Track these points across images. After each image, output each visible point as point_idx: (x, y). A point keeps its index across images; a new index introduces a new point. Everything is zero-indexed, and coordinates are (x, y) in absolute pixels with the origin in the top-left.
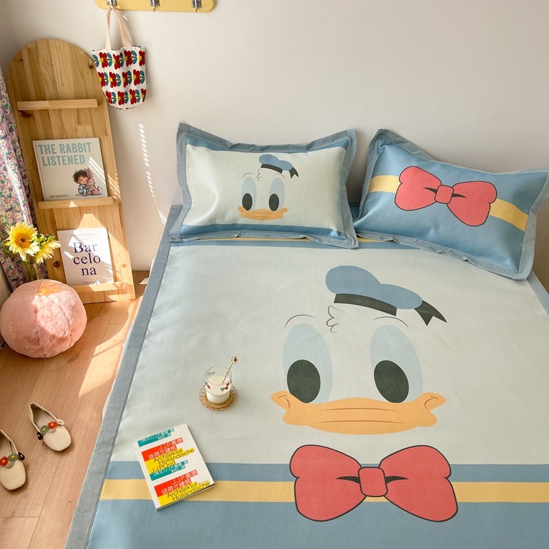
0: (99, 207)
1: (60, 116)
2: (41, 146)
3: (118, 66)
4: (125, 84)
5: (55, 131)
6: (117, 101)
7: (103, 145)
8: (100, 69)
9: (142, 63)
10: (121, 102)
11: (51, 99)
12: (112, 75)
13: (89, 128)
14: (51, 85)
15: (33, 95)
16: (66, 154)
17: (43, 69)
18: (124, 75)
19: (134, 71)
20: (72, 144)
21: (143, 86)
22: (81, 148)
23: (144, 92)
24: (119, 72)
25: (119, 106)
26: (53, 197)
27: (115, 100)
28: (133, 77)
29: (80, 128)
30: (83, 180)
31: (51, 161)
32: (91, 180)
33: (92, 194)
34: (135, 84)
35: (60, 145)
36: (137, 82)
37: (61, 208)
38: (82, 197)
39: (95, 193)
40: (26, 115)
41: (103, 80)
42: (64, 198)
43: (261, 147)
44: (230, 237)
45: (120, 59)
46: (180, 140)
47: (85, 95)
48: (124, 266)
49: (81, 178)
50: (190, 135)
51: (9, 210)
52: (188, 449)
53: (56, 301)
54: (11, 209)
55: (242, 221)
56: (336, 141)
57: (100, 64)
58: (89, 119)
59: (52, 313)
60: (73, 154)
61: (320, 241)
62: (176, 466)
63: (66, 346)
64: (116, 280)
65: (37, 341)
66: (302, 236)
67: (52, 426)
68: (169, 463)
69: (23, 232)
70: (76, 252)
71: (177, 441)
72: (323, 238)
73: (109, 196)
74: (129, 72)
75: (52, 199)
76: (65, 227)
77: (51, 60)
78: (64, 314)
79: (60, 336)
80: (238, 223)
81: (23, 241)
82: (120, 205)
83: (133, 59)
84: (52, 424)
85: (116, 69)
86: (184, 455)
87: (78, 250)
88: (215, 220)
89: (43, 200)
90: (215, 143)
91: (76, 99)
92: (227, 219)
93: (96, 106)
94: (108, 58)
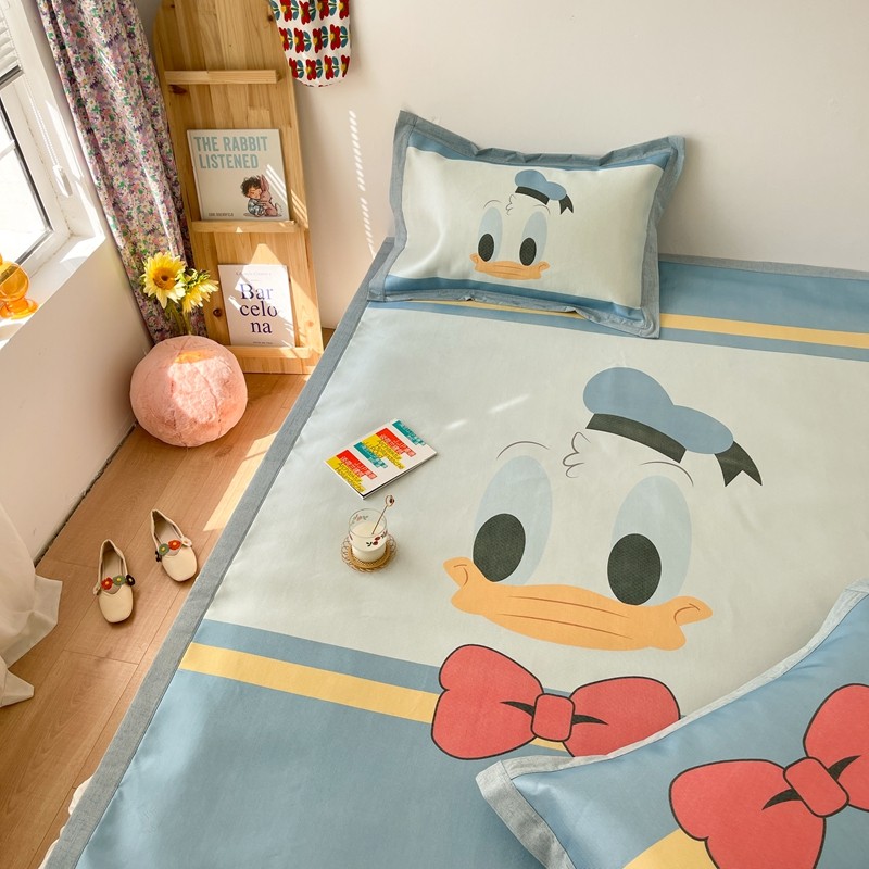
0: (277, 234)
1: (226, 94)
2: (198, 139)
3: (307, 18)
4: (318, 48)
5: (219, 118)
6: (306, 74)
7: (285, 142)
8: (281, 23)
9: (344, 13)
10: (313, 75)
11: (214, 68)
12: (299, 34)
13: (265, 115)
14: (213, 46)
15: (188, 61)
16: (232, 153)
17: (203, 21)
18: (317, 33)
19: (332, 26)
20: (241, 138)
21: (345, 51)
22: (252, 144)
23: (345, 60)
24: (308, 28)
25: (308, 82)
26: (213, 215)
27: (302, 73)
28: (330, 36)
29: (253, 113)
30: (255, 192)
31: (211, 162)
32: (265, 194)
33: (267, 215)
34: (333, 49)
35: (225, 138)
36: (336, 44)
37: (223, 234)
38: (253, 218)
39: (272, 213)
40: (179, 90)
41: (286, 39)
42: (227, 217)
43: (525, 157)
44: (457, 300)
45: (310, 8)
46: (399, 138)
47: (261, 62)
48: (311, 324)
49: (253, 189)
50: (416, 131)
51: (150, 232)
53: (202, 370)
54: (153, 231)
55: (476, 277)
56: (650, 153)
57: (282, 15)
58: (266, 101)
59: (194, 387)
60: (242, 153)
61: (599, 319)
63: (214, 435)
64: (298, 344)
65: (173, 424)
66: (569, 309)
67: (175, 546)
69: (166, 266)
70: (244, 297)
72: (604, 315)
73: (291, 219)
74: (324, 28)
75: (212, 219)
76: (230, 261)
77: (214, 6)
78: (211, 390)
79: (204, 420)
80: (471, 279)
81: (164, 279)
82: (307, 233)
83: (330, 7)
84: (175, 544)
85: (304, 23)
87: (248, 295)
88: (435, 270)
89: (200, 219)
90: (453, 147)
91: (248, 69)
92: (454, 272)
93: (275, 81)
94: (292, 6)
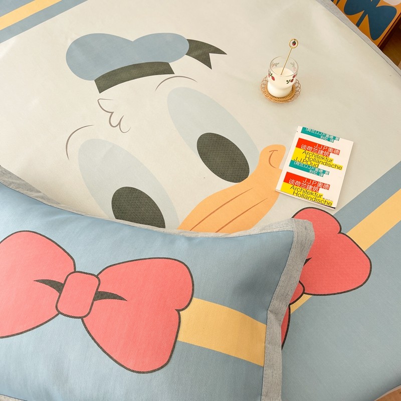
52: (338, 164)
62: (317, 170)
68: (314, 163)
71: (334, 151)
86: (330, 166)
